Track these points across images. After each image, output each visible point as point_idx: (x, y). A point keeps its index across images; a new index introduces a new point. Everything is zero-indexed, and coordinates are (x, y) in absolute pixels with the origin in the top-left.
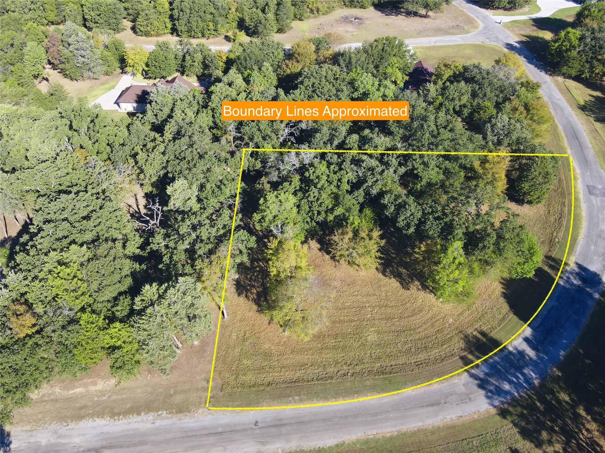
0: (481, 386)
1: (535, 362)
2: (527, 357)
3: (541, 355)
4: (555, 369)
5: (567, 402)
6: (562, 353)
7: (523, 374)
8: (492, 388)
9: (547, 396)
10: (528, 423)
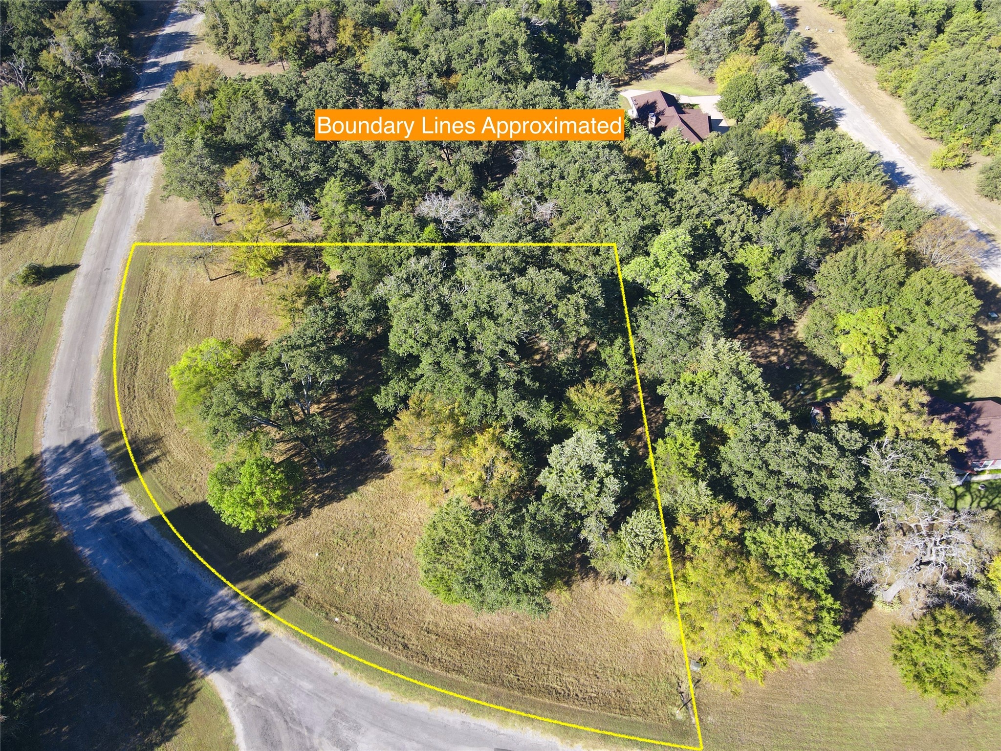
0: (74, 443)
1: (87, 513)
2: (97, 504)
3: (95, 523)
4: (65, 534)
5: (13, 537)
6: (87, 552)
7: (73, 493)
8: (68, 454)
9: (32, 514)
10: (8, 485)
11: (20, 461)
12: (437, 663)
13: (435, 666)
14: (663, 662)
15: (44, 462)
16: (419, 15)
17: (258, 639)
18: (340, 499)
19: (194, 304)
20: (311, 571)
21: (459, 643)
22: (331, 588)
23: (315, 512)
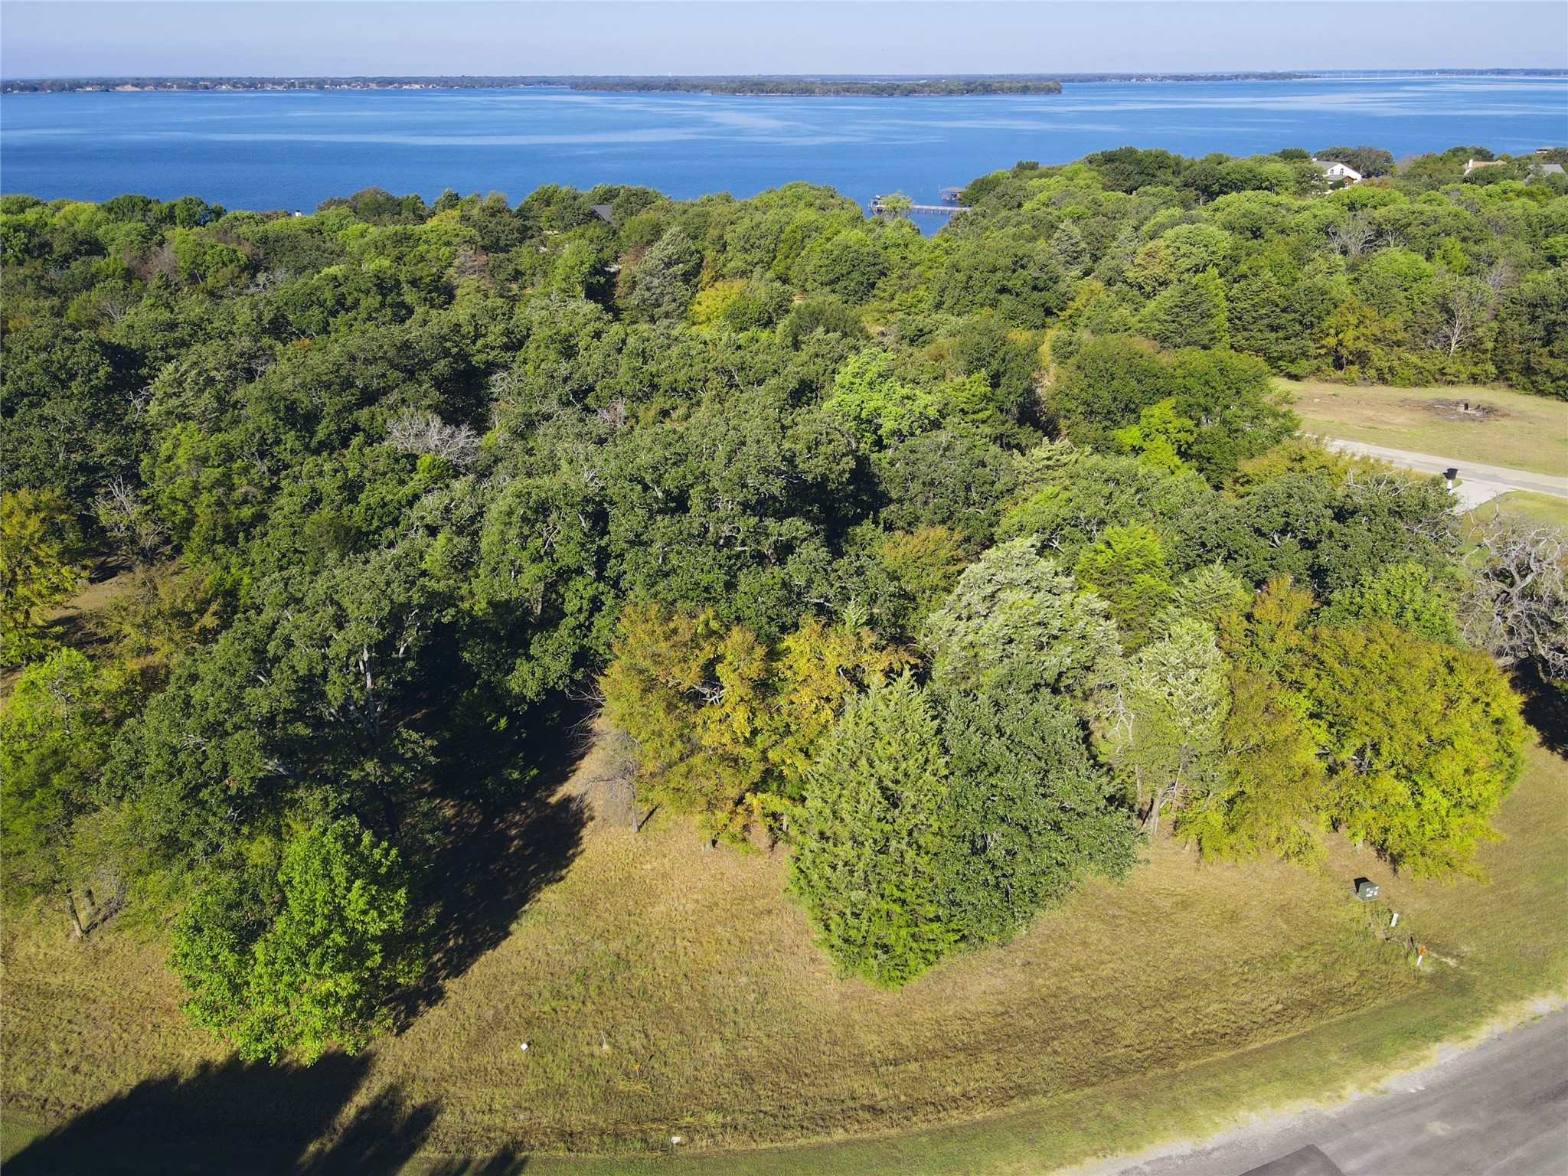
12: (963, 1102)
13: (968, 1110)
14: (1313, 912)
18: (494, 944)
20: (530, 1085)
21: (973, 1051)
22: (609, 1094)
23: (451, 985)
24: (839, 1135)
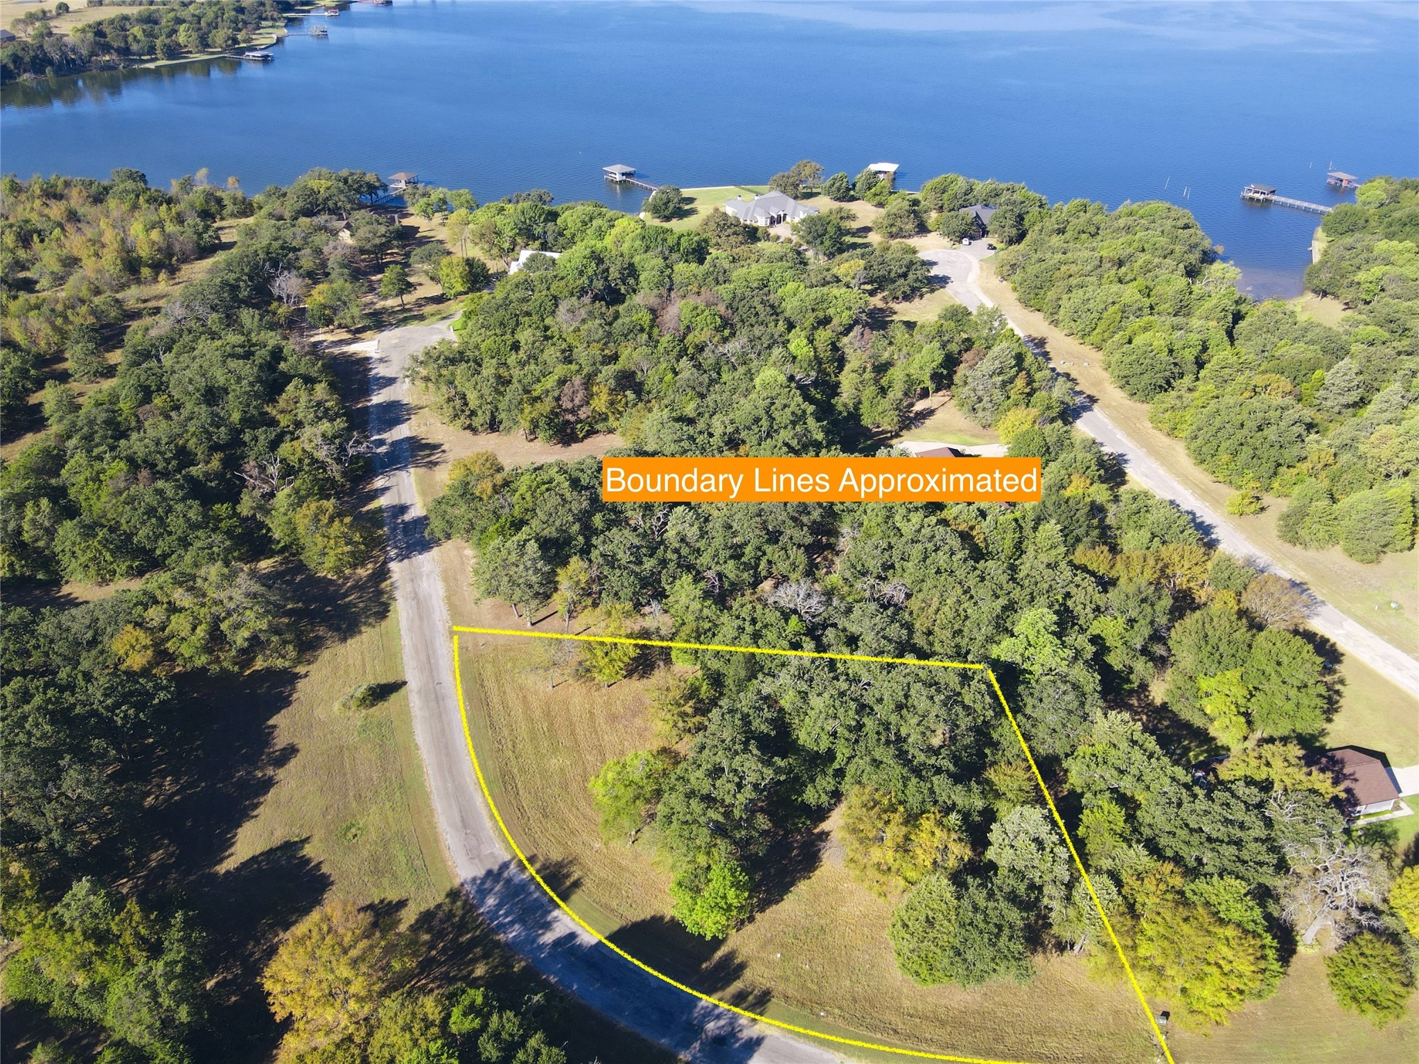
0: (489, 873)
1: (534, 941)
2: (540, 932)
3: (547, 950)
4: (523, 964)
5: (472, 971)
6: (554, 979)
7: (512, 923)
8: (487, 886)
9: (481, 948)
10: (441, 921)
11: (443, 894)
14: (1131, 1020)
15: (467, 894)
16: (670, 376)
17: (754, 1045)
18: (777, 902)
19: (547, 714)
20: (778, 972)
21: (943, 1024)
22: (804, 987)
23: (758, 916)
24: (879, 1036)
